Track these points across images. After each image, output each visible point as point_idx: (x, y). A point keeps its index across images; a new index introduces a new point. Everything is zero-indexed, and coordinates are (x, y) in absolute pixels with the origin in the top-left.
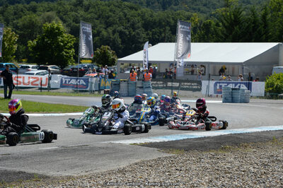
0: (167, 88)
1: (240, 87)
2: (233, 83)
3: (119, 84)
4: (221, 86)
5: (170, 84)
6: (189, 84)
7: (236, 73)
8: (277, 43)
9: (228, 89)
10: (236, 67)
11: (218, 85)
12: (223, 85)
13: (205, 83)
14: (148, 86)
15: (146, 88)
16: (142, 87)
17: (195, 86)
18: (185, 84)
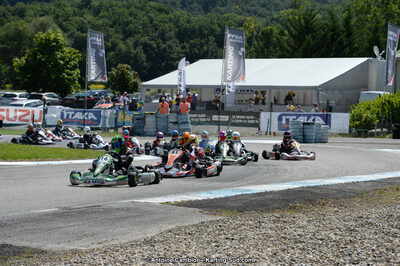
0: (212, 123)
1: (314, 120)
2: (304, 115)
3: (144, 119)
4: (287, 120)
5: (215, 118)
6: (243, 117)
7: (308, 101)
8: (366, 59)
9: (298, 123)
10: (309, 92)
11: (284, 117)
12: (291, 118)
13: (264, 116)
14: (184, 120)
15: (182, 123)
16: (176, 123)
17: (251, 119)
18: (238, 117)
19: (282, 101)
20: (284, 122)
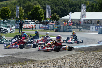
0: (78, 28)
3: (60, 27)
4: (97, 28)
5: (79, 27)
6: (86, 27)
9: (100, 29)
12: (98, 27)
13: (91, 27)
14: (71, 28)
15: (70, 28)
16: (69, 28)
17: (88, 28)
18: (84, 27)
19: (96, 23)
20: (96, 28)
